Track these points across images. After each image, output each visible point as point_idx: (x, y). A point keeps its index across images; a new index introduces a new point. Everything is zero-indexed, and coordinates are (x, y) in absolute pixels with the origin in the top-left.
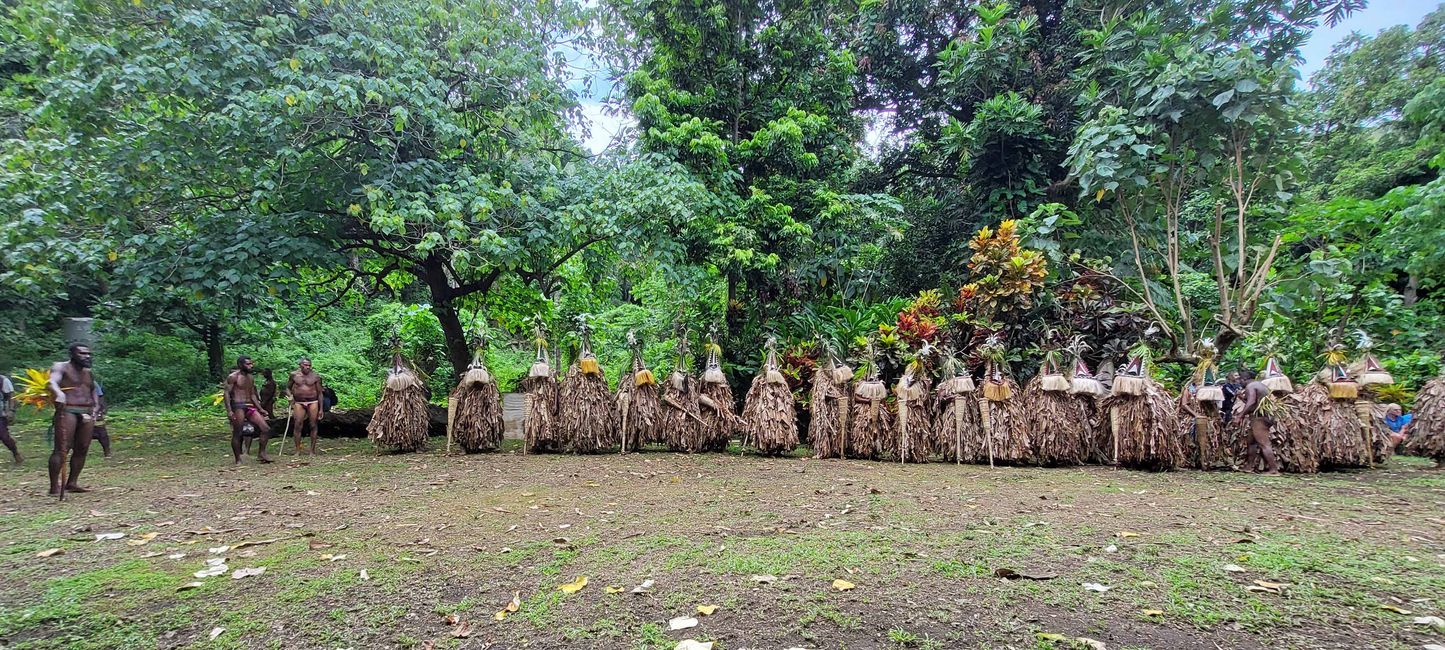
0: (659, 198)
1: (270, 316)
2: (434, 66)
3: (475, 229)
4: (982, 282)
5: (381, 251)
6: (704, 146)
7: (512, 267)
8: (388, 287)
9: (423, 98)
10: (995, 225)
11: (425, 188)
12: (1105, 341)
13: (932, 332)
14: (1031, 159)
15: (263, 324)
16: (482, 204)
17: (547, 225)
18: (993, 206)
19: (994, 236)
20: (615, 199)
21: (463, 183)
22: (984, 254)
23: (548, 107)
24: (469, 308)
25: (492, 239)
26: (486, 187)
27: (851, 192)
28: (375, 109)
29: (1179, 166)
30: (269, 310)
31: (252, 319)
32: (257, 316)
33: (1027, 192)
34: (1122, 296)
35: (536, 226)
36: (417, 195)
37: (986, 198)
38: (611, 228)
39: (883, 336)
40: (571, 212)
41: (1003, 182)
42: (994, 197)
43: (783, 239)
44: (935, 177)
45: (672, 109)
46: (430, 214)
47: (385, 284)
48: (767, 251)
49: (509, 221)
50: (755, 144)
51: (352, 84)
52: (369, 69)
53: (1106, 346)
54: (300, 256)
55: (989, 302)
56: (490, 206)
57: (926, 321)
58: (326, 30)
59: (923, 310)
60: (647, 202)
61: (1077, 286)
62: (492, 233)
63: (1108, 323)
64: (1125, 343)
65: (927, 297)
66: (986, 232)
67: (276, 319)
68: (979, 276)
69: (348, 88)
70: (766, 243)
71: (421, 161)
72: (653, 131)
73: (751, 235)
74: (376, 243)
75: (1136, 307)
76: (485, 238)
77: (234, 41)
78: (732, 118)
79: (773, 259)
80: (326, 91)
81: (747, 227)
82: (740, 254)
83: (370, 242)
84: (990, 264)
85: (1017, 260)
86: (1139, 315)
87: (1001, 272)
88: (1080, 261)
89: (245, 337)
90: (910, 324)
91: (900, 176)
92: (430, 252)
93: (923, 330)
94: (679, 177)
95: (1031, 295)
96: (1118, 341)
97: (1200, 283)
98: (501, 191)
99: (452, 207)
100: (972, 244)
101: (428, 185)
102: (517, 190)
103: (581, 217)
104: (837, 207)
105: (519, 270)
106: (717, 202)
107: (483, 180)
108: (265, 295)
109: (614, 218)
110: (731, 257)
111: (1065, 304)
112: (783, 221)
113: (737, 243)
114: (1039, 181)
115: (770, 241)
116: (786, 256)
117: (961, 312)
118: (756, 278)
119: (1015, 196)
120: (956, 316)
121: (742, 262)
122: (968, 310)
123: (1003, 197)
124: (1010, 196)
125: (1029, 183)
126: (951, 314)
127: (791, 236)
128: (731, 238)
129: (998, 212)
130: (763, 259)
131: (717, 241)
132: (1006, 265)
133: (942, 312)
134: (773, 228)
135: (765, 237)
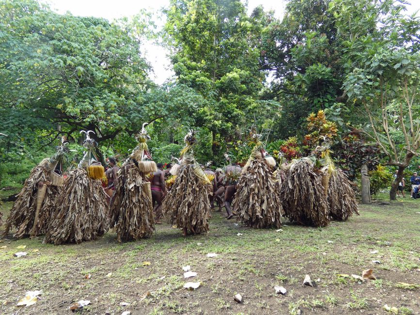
0: (184, 101)
1: (21, 150)
2: (95, 52)
3: (109, 114)
4: (313, 134)
5: (70, 123)
6: (202, 81)
7: (124, 128)
8: (72, 138)
9: (90, 64)
10: (316, 112)
11: (89, 98)
12: (363, 157)
13: (294, 153)
14: (329, 88)
15: (18, 154)
16: (113, 104)
17: (139, 112)
18: (315, 105)
19: (316, 116)
20: (166, 101)
21: (104, 96)
22: (313, 123)
23: (141, 67)
24: (106, 146)
25: (116, 117)
26: (114, 97)
27: (260, 99)
28: (71, 68)
29: (385, 90)
30: (21, 148)
31: (13, 152)
32: (16, 151)
33: (328, 100)
34: (368, 139)
35: (134, 112)
36: (86, 100)
37: (313, 102)
38: (164, 112)
39: (275, 155)
40: (148, 106)
41: (319, 96)
42: (315, 102)
43: (234, 117)
44: (293, 94)
45: (189, 68)
46: (91, 108)
47: (71, 137)
48: (227, 121)
49: (123, 110)
50: (222, 81)
51: (62, 58)
52: (69, 53)
53: (363, 159)
54: (35, 125)
55: (316, 142)
56: (115, 104)
57: (292, 149)
58: (53, 39)
59: (290, 144)
60: (179, 102)
61: (350, 136)
62: (116, 115)
63: (363, 150)
64: (370, 158)
65: (291, 140)
66: (312, 115)
67: (24, 152)
68: (311, 132)
69: (59, 60)
70: (227, 118)
71: (88, 87)
72: (181, 76)
73: (220, 115)
74: (68, 120)
75: (373, 143)
76: (113, 117)
77: (15, 42)
78: (213, 72)
79: (230, 125)
80: (51, 61)
81: (219, 112)
82: (216, 122)
83: (66, 120)
84: (315, 127)
85: (325, 125)
86: (375, 147)
87: (320, 130)
88: (351, 126)
89: (10, 159)
90: (285, 150)
91: (279, 94)
92: (90, 122)
93: (291, 152)
94: (192, 93)
95: (332, 139)
96: (367, 157)
97: (399, 135)
98: (120, 98)
99: (100, 105)
100: (308, 119)
101: (91, 97)
102: (127, 98)
103: (152, 108)
104: (254, 105)
105: (127, 130)
106: (207, 102)
107: (114, 95)
108: (20, 142)
109: (166, 108)
110: (212, 123)
111: (346, 143)
112: (233, 110)
113: (215, 118)
114: (332, 96)
115: (228, 117)
116: (235, 123)
117: (306, 145)
118: (223, 132)
119: (324, 101)
120: (304, 147)
121: (217, 125)
122: (308, 144)
123: (319, 101)
124: (321, 101)
125: (329, 96)
126: (302, 146)
127: (237, 116)
128: (212, 116)
129: (317, 107)
130: (226, 124)
131: (207, 118)
132: (322, 127)
133: (298, 145)
134: (229, 113)
135: (226, 116)
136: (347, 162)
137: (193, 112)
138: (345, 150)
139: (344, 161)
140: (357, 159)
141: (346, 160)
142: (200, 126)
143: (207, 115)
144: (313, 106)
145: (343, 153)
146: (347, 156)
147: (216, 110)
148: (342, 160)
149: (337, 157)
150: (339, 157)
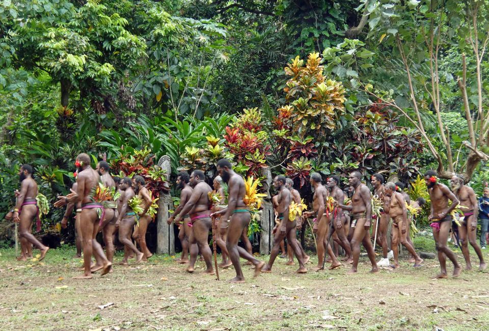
4: (295, 103)
10: (305, 57)
14: (332, 5)
18: (304, 42)
19: (304, 66)
22: (297, 79)
27: (184, 16)
29: (437, 25)
33: (330, 33)
34: (400, 124)
37: (298, 36)
39: (211, 146)
41: (311, 22)
42: (304, 34)
43: (117, 50)
48: (101, 61)
55: (301, 121)
57: (250, 135)
59: (247, 126)
61: (369, 113)
63: (393, 144)
65: (250, 114)
66: (297, 61)
68: (292, 99)
73: (84, 42)
75: (411, 131)
79: (107, 69)
81: (80, 34)
82: (73, 60)
84: (302, 89)
85: (322, 86)
87: (310, 96)
88: (373, 91)
90: (235, 138)
91: (228, 8)
93: (247, 142)
95: (334, 117)
100: (288, 71)
104: (171, 25)
110: (62, 61)
111: (361, 127)
112: (117, 32)
113: (70, 48)
114: (339, 26)
115: (104, 50)
116: (120, 67)
117: (281, 129)
118: (90, 86)
119: (321, 35)
120: (276, 132)
121: (74, 67)
122: (286, 128)
123: (311, 35)
124: (317, 35)
125: (332, 25)
126: (271, 130)
127: (124, 48)
128: (62, 43)
129: (307, 47)
130: (97, 67)
131: (48, 44)
132: (314, 90)
133: (263, 128)
134: (107, 37)
135: (99, 46)
136: (360, 169)
137: (9, 27)
138: (357, 144)
139: (356, 165)
140: (381, 163)
141: (358, 164)
142: (29, 66)
143: (47, 39)
144: (299, 45)
145: (353, 150)
146: (362, 157)
147: (71, 27)
148: (352, 165)
149: (342, 158)
150: (345, 158)
